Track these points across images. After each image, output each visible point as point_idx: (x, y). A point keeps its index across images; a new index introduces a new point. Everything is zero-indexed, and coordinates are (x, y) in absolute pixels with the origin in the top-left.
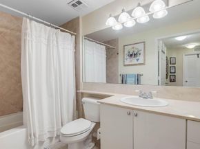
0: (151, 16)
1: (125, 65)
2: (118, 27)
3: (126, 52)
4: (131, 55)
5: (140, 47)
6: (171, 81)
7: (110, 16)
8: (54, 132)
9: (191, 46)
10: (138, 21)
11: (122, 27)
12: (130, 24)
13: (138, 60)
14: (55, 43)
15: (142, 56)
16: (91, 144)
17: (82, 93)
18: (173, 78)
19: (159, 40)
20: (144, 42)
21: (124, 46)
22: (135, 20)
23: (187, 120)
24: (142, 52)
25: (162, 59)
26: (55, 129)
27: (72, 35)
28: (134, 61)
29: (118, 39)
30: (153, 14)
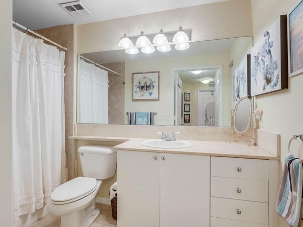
0: (173, 46)
1: (134, 100)
2: (133, 51)
3: (136, 83)
4: (142, 87)
5: (154, 77)
6: (185, 121)
7: (125, 36)
8: (31, 204)
9: (206, 81)
10: (158, 48)
11: (138, 52)
12: (148, 50)
13: (151, 94)
14: (34, 60)
15: (156, 88)
16: (95, 211)
17: (76, 140)
18: (187, 118)
19: (175, 71)
20: (159, 72)
21: (133, 74)
22: (155, 47)
23: (210, 156)
24: (156, 84)
25: (178, 95)
26: (34, 200)
27: (60, 49)
28: (146, 95)
29: (124, 63)
30: (175, 45)
